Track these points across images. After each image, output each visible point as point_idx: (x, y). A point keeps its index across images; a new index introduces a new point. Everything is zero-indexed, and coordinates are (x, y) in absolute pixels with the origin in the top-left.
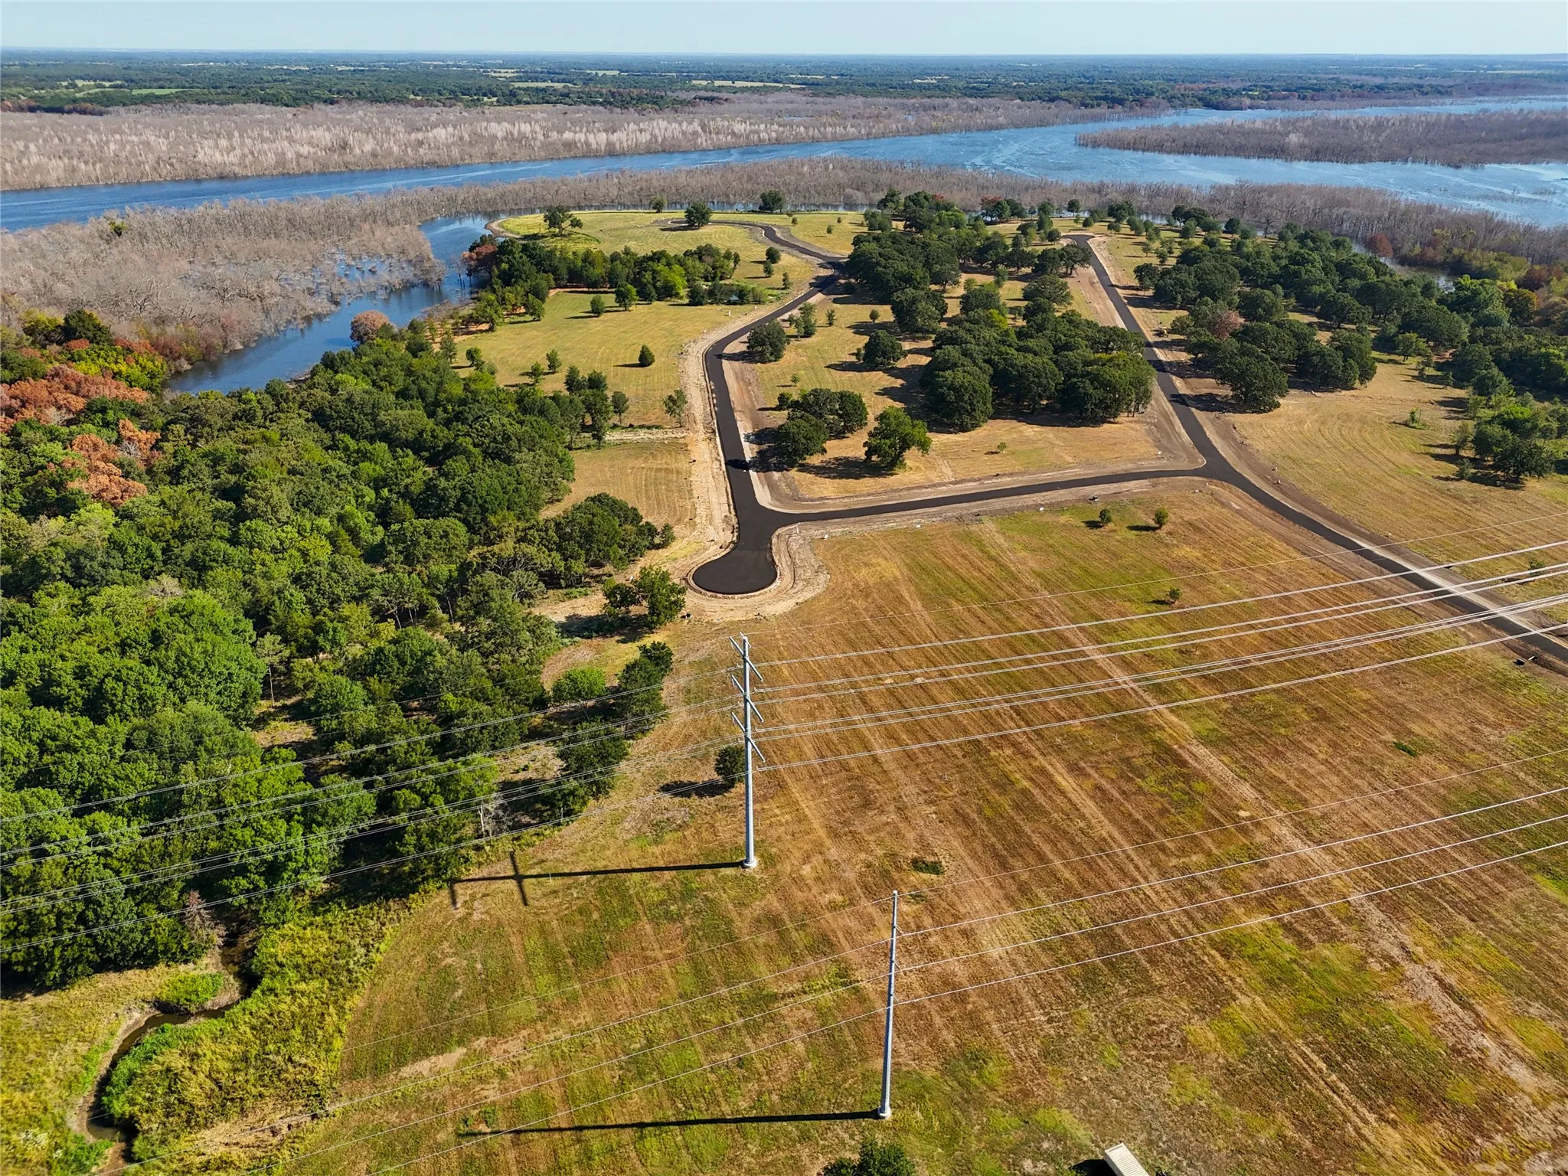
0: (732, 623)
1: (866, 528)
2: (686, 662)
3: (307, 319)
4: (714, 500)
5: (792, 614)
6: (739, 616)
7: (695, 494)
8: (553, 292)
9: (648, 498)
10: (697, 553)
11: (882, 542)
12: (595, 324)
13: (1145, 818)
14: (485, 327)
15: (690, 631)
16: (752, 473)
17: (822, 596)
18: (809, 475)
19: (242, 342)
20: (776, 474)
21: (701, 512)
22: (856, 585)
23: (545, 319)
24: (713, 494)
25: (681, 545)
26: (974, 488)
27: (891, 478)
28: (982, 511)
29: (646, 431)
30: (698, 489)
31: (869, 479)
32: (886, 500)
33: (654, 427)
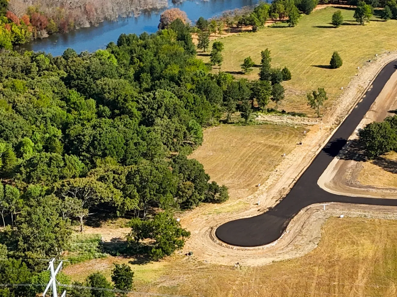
0: (214, 266)
1: (381, 216)
2: (158, 286)
3: (145, 11)
4: (287, 175)
5: (263, 269)
6: (224, 262)
7: (278, 168)
8: (319, 7)
9: (242, 166)
10: (238, 211)
11: (383, 229)
12: (330, 33)
14: (250, 28)
15: (182, 265)
16: (336, 160)
17: (297, 260)
18: (377, 167)
19: (91, 23)
20: (353, 163)
21: (269, 182)
22: (330, 257)
23: (298, 26)
24: (291, 170)
25: (233, 203)
29: (291, 117)
30: (283, 164)
33: (298, 115)
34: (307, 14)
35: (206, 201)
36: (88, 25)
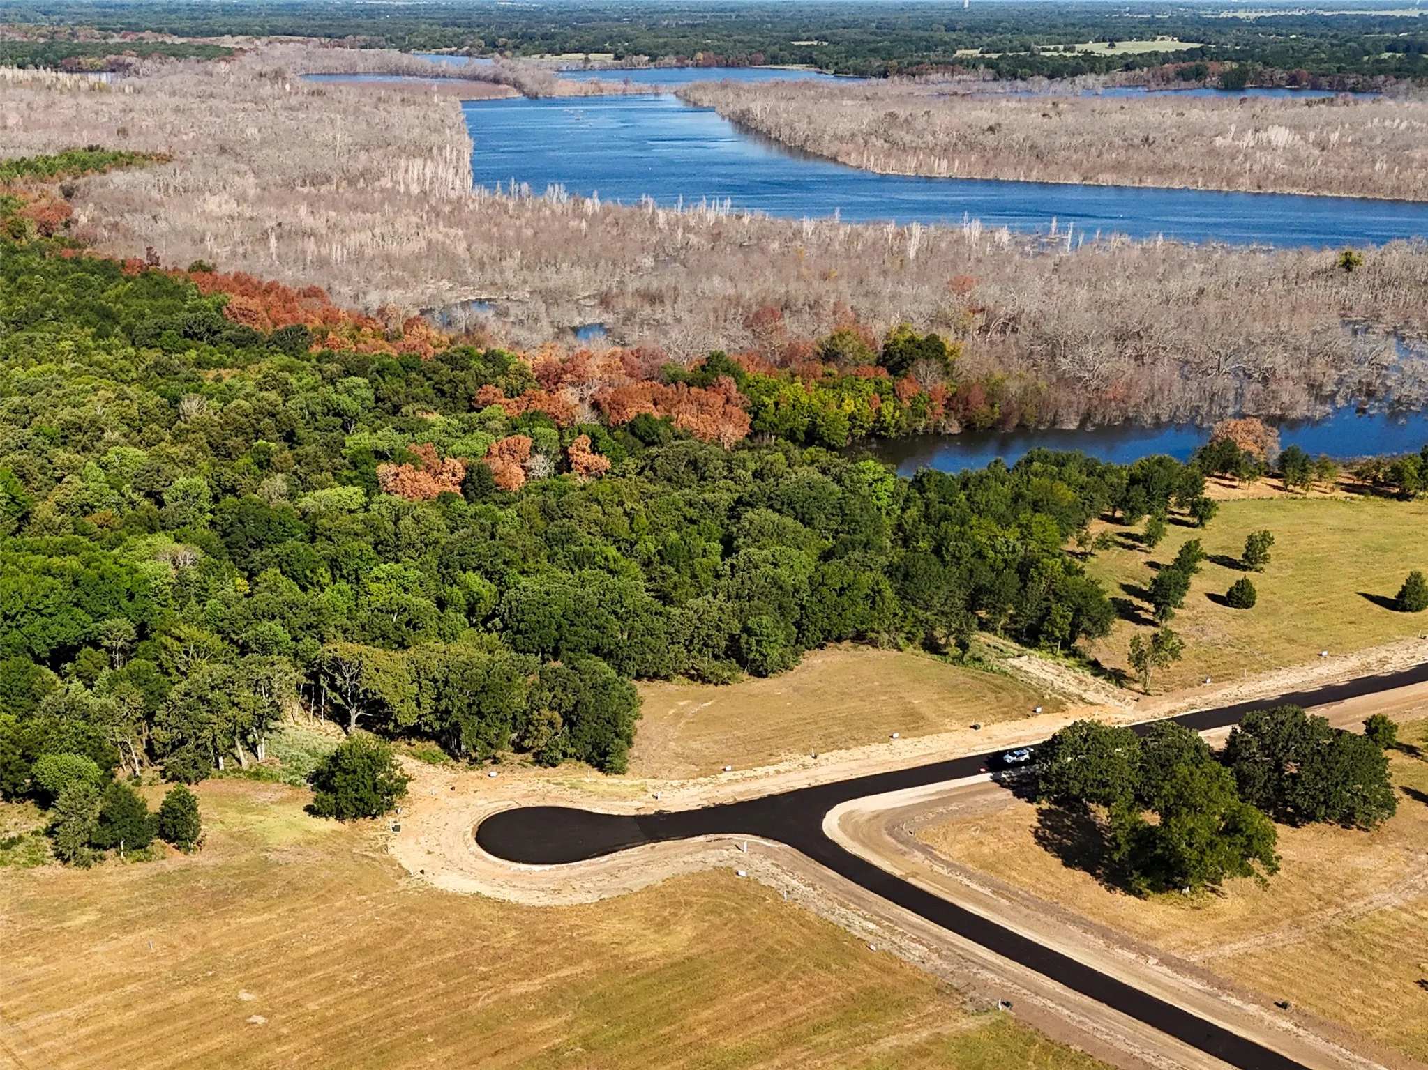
0: (390, 860)
5: (441, 896)
6: (414, 861)
16: (986, 777)
17: (518, 907)
18: (1032, 820)
19: (1083, 424)
20: (1007, 794)
21: (760, 771)
22: (572, 927)
24: (853, 765)
25: (628, 782)
26: (1167, 988)
27: (1119, 895)
28: (1043, 1009)
29: (1087, 675)
30: (857, 752)
31: (1080, 875)
32: (987, 907)
33: (1118, 677)
35: (589, 760)
36: (1073, 426)
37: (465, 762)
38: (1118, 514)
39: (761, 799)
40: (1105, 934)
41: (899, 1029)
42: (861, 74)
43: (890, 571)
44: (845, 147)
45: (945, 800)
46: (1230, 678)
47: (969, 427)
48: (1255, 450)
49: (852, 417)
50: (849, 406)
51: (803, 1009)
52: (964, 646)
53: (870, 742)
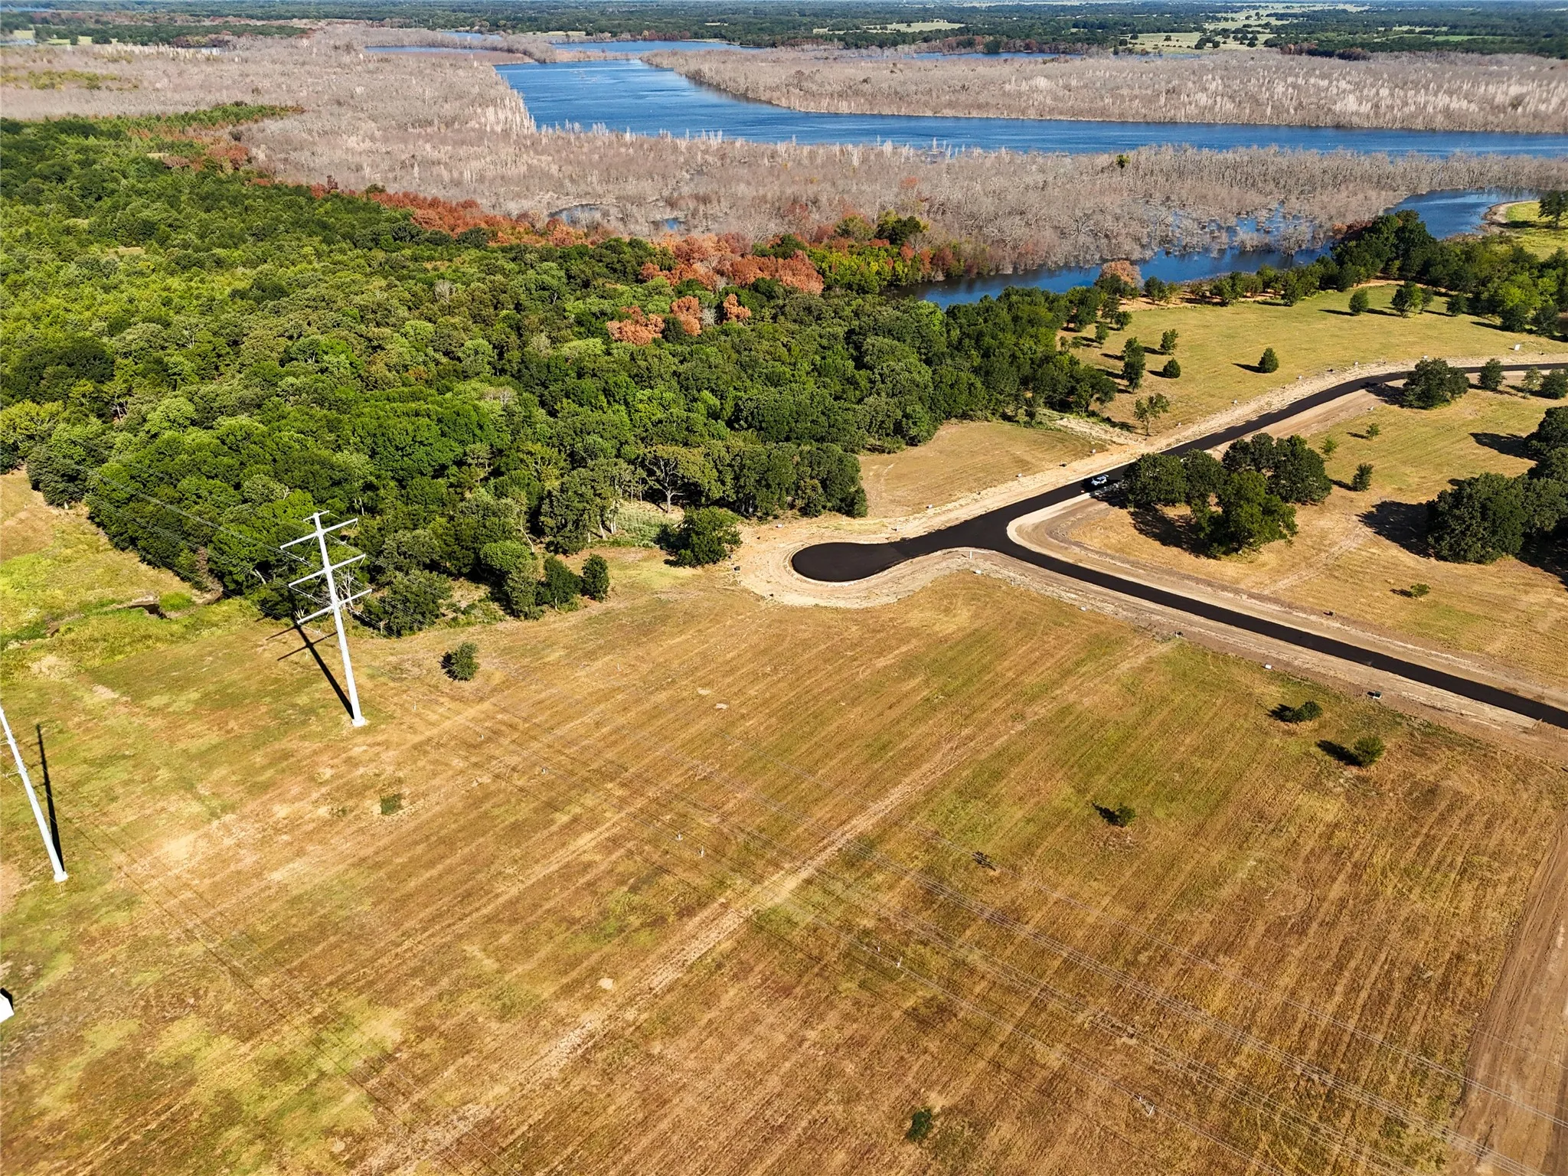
0: (745, 590)
1: (1037, 585)
2: (655, 596)
4: (988, 502)
5: (793, 609)
6: (762, 589)
7: (987, 491)
10: (863, 533)
11: (1014, 603)
13: (549, 911)
14: (1220, 300)
16: (1087, 496)
17: (848, 611)
18: (1129, 520)
19: (1015, 269)
20: (1104, 505)
21: (950, 506)
22: (891, 620)
23: (1298, 306)
24: (1004, 496)
25: (871, 522)
26: (1261, 612)
27: (1203, 560)
28: (1200, 634)
29: (1108, 427)
30: (1002, 488)
31: (1175, 550)
32: (1133, 575)
33: (1124, 426)
34: (1341, 290)
35: (839, 510)
36: (1010, 271)
37: (755, 520)
38: (1072, 325)
39: (961, 524)
40: (1210, 584)
41: (1125, 658)
42: (758, 45)
43: (976, 371)
44: (776, 95)
45: (1072, 512)
46: (1191, 421)
47: (948, 275)
48: (1128, 279)
49: (878, 273)
50: (875, 267)
51: (1063, 653)
52: (1031, 415)
53: (1006, 481)
